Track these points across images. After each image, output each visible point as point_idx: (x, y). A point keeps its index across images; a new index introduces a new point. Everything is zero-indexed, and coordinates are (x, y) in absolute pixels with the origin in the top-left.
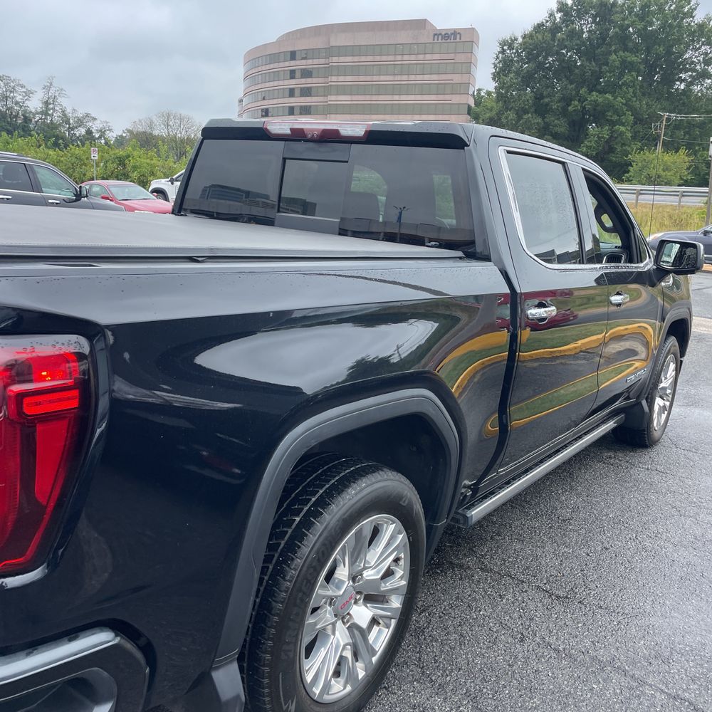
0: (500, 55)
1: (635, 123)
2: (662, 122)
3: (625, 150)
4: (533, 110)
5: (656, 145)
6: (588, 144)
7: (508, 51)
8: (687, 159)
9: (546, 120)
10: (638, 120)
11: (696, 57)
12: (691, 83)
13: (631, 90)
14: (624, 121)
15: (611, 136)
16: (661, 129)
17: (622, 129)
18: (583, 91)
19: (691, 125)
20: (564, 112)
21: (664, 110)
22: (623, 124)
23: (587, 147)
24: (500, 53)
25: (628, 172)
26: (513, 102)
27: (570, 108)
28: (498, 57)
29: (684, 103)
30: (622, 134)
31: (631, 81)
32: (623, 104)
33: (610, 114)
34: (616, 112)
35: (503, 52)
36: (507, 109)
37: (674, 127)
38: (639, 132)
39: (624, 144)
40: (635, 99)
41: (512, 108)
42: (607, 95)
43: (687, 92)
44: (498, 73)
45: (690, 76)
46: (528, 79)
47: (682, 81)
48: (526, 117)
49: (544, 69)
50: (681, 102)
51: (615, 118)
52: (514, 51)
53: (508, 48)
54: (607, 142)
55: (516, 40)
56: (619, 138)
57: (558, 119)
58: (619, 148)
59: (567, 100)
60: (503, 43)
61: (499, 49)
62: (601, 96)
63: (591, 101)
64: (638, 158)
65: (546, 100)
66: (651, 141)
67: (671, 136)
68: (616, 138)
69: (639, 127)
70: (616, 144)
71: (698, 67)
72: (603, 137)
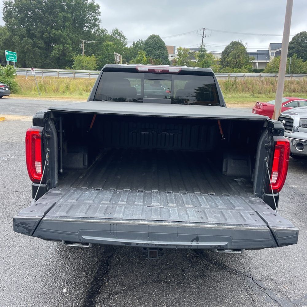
0: (6, 9)
1: (72, 44)
2: (82, 44)
3: (70, 55)
4: (27, 36)
5: (82, 53)
6: (55, 52)
7: (9, 7)
8: (95, 59)
9: (34, 41)
10: (73, 43)
11: (90, 17)
12: (90, 28)
13: (69, 29)
14: (68, 42)
15: (64, 49)
16: (82, 47)
17: (68, 46)
18: (49, 28)
19: (93, 46)
20: (42, 38)
21: (82, 39)
22: (68, 44)
23: (55, 53)
24: (5, 8)
25: (73, 64)
26: (17, 31)
27: (44, 36)
28: (4, 10)
29: (89, 36)
30: (68, 48)
31: (69, 26)
32: (67, 35)
33: (62, 39)
34: (64, 38)
35: (6, 7)
36: (14, 35)
37: (88, 46)
38: (74, 47)
39: (69, 53)
40: (70, 33)
41: (17, 34)
42: (59, 31)
43: (89, 32)
44: (6, 18)
45: (90, 25)
46: (22, 21)
47: (87, 27)
48: (24, 39)
49: (28, 17)
50: (88, 36)
51: (64, 41)
52: (12, 7)
53: (9, 6)
54: (63, 51)
55: (12, 2)
56: (67, 50)
57: (39, 41)
58: (68, 54)
59: (42, 33)
60: (6, 3)
61: (4, 6)
62: (56, 31)
63: (53, 33)
64: (77, 59)
65: (33, 32)
66: (80, 52)
67: (87, 50)
68: (66, 50)
69: (74, 46)
70: (66, 52)
71: (92, 22)
72: (60, 49)
